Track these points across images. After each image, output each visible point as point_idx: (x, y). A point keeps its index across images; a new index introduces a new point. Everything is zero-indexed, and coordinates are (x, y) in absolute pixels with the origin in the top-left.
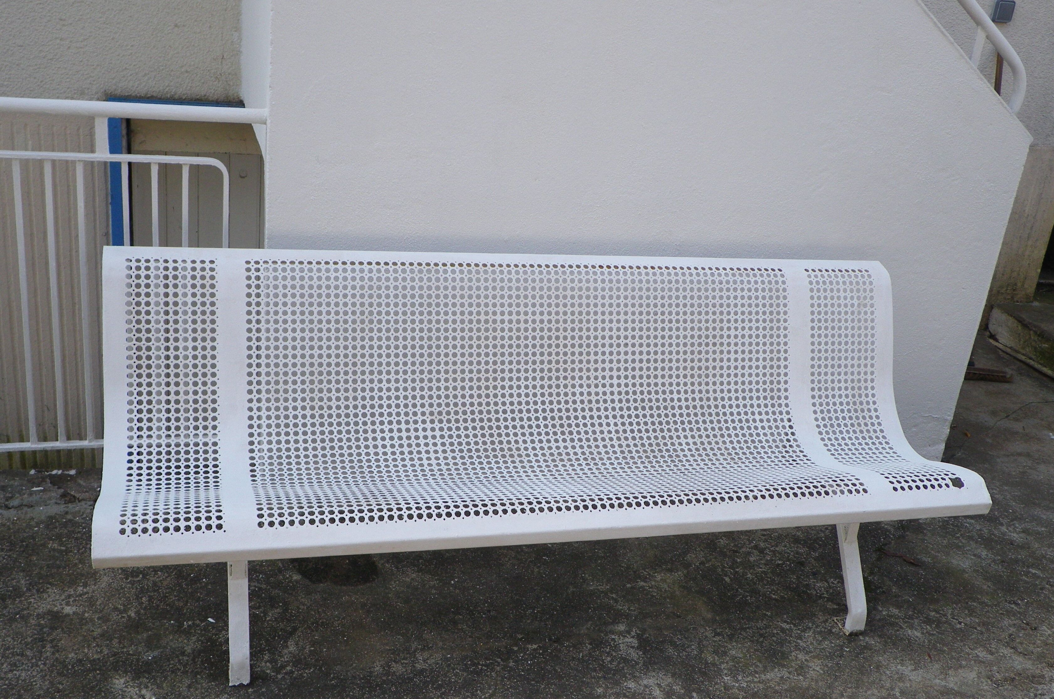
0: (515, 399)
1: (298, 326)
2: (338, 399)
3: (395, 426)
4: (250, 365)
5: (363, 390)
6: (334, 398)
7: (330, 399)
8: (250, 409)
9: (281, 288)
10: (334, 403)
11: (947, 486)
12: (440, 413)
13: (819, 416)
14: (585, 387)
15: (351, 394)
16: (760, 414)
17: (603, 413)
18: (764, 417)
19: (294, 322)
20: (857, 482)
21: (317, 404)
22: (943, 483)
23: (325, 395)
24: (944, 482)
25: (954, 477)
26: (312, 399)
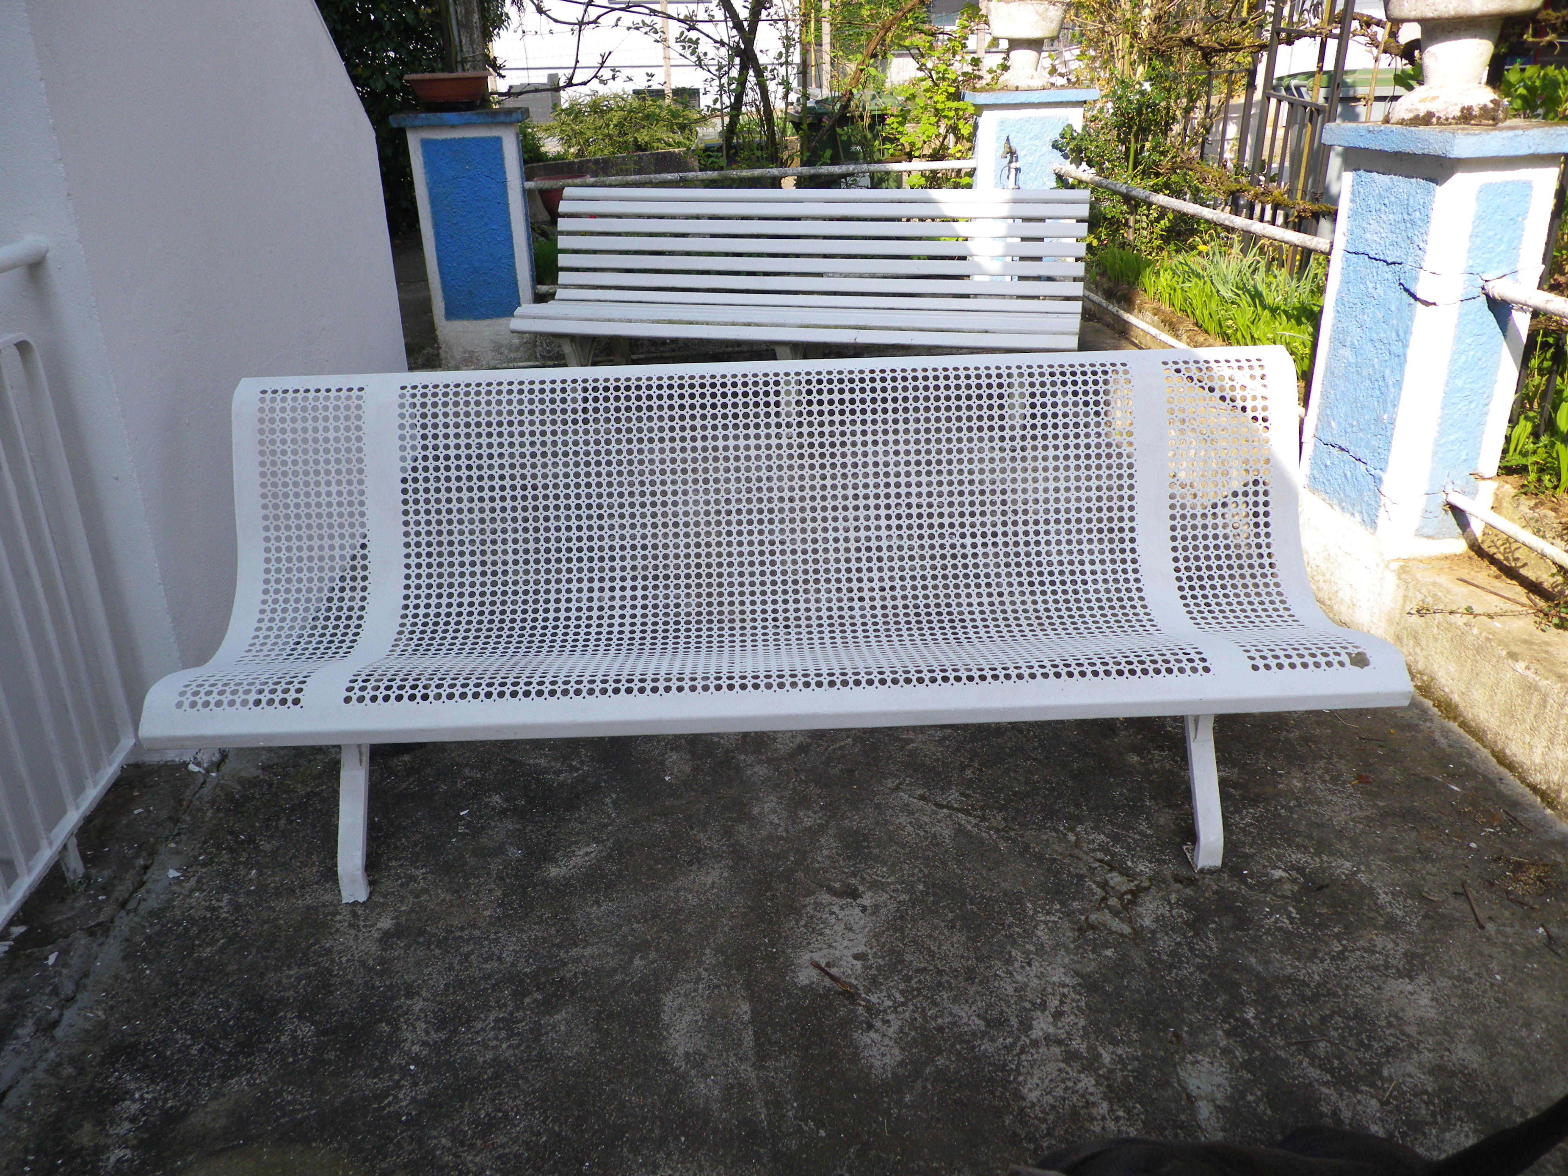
0: (746, 548)
1: (463, 462)
2: (515, 552)
3: (585, 585)
4: (406, 513)
5: (547, 540)
6: (510, 551)
7: (505, 552)
8: (408, 566)
9: (441, 417)
10: (510, 557)
11: (1342, 664)
12: (645, 568)
13: (1182, 564)
14: (841, 531)
15: (531, 546)
16: (1092, 562)
17: (864, 565)
18: (1098, 567)
19: (458, 457)
20: (1196, 657)
21: (489, 558)
22: (1335, 660)
23: (499, 547)
24: (1338, 658)
25: (1357, 651)
26: (483, 553)
